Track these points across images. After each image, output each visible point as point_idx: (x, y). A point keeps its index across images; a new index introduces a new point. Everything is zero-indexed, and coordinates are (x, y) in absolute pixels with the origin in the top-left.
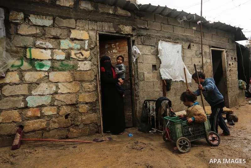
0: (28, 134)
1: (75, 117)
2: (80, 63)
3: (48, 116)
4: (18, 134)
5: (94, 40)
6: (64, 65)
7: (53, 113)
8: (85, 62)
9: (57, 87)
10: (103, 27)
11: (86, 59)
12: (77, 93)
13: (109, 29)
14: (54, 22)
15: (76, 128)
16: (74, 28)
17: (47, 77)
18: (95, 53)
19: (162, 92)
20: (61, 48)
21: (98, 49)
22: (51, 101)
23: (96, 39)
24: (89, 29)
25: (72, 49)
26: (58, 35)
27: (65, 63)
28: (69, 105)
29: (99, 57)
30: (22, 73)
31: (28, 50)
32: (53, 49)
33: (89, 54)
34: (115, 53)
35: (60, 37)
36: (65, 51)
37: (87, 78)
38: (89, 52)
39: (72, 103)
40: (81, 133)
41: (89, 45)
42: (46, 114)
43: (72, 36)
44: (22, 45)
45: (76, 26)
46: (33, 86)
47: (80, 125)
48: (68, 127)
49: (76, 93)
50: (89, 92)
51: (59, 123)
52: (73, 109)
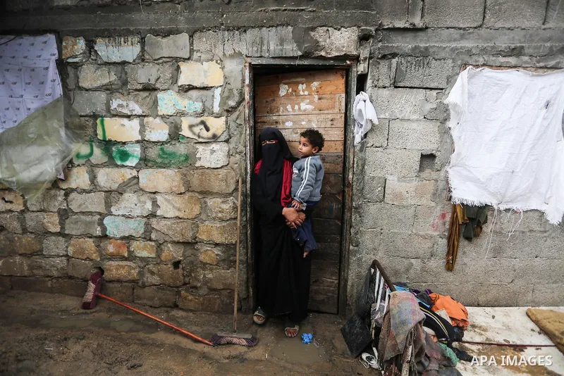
0: (111, 285)
1: (192, 271)
2: (200, 148)
3: (142, 259)
4: (92, 284)
5: (236, 85)
6: (166, 154)
7: (151, 256)
8: (215, 146)
9: (155, 203)
10: (262, 43)
11: (215, 138)
12: (195, 221)
13: (280, 47)
14: (143, 50)
15: (192, 292)
16: (187, 57)
17: (135, 181)
18: (238, 122)
19: (445, 241)
20: (160, 113)
21: (247, 111)
22: (145, 231)
23: (243, 81)
24: (224, 55)
25: (183, 114)
26: (152, 82)
27: (169, 148)
28: (179, 242)
29: (248, 132)
30: (93, 171)
31: (98, 121)
32: (145, 116)
33: (224, 126)
34: (306, 113)
35: (158, 86)
36: (167, 120)
37: (217, 186)
38: (223, 119)
39: (184, 240)
40: (202, 304)
41: (224, 100)
42: (138, 255)
43: (183, 80)
44: (88, 112)
45: (192, 51)
46: (114, 197)
47: (200, 287)
48: (178, 287)
49: (193, 219)
50: (222, 220)
51: (161, 276)
52: (189, 252)
